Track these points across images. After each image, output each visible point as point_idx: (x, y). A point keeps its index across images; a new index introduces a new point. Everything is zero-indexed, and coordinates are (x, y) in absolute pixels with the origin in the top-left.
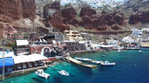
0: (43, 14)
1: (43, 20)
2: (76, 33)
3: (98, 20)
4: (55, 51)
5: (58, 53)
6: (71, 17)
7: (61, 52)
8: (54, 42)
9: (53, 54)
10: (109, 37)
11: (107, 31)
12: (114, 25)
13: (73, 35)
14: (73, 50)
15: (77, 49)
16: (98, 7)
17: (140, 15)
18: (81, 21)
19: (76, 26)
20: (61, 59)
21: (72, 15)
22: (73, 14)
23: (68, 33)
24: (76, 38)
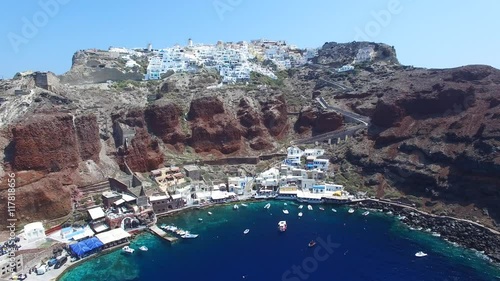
0: (114, 134)
1: (114, 153)
2: (174, 172)
3: (223, 132)
4: (137, 221)
5: (141, 223)
6: (168, 126)
7: (144, 221)
8: (136, 208)
9: (135, 225)
10: (240, 170)
11: (240, 155)
12: (256, 139)
13: (168, 176)
14: (164, 210)
15: (170, 207)
16: (238, 80)
17: (314, 113)
18: (189, 136)
19: (177, 148)
20: (145, 230)
21: (171, 122)
22: (173, 118)
23: (159, 175)
24: (173, 182)
